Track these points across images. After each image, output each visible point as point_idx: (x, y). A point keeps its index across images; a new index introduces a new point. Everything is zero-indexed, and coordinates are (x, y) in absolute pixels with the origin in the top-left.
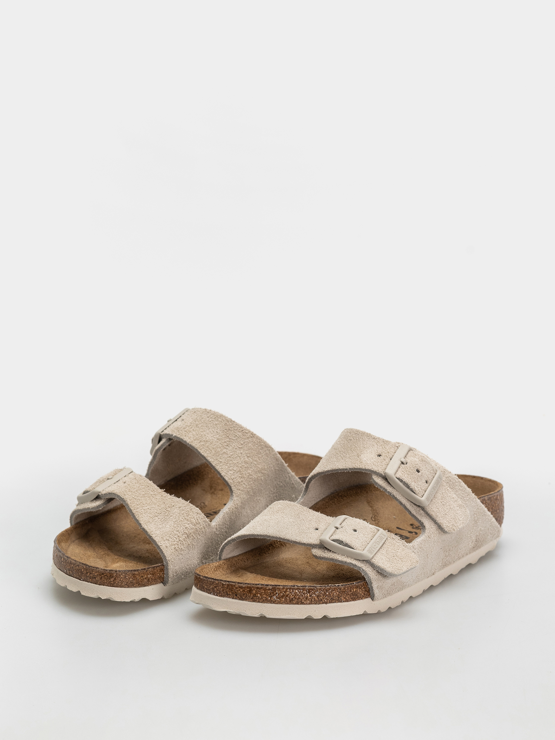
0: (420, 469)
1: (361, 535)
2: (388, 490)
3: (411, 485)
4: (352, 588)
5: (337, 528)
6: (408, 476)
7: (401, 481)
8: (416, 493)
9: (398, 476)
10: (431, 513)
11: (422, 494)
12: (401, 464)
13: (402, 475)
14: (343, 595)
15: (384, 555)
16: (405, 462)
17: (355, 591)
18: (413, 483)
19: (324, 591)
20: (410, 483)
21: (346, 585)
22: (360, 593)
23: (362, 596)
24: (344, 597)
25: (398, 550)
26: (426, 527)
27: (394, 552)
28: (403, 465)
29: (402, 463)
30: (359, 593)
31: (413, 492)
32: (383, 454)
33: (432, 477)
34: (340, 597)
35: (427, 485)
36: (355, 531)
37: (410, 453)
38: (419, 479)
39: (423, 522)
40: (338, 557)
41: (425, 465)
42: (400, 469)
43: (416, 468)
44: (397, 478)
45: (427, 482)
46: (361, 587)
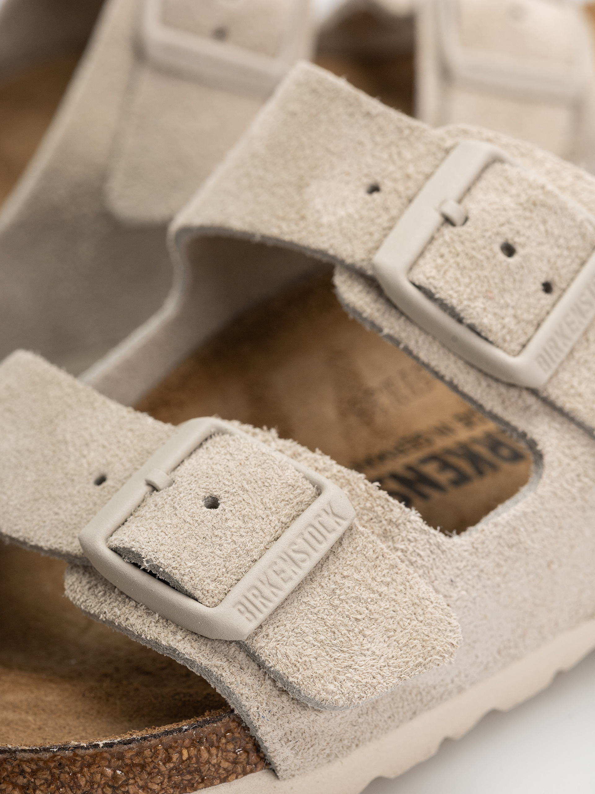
0: (516, 241)
1: (230, 524)
2: (386, 331)
3: (471, 311)
4: (171, 747)
5: (154, 488)
6: (459, 275)
7: (429, 295)
8: (491, 339)
9: (420, 277)
10: (568, 404)
11: (523, 339)
12: (443, 224)
13: (434, 273)
14: (134, 778)
15: (316, 611)
16: (455, 215)
17: (190, 758)
18: (479, 304)
19: (50, 769)
20: (466, 303)
21: (145, 739)
22: (214, 761)
23: (225, 769)
24: (141, 783)
25: (384, 589)
26: (547, 459)
27: (366, 595)
28: (448, 231)
29: (448, 221)
30: (208, 762)
31: (479, 334)
32: (387, 185)
33: (578, 261)
34: (122, 785)
35: (547, 299)
36: (213, 503)
37: (489, 176)
38: (509, 284)
39: (536, 437)
40: (132, 620)
41: (544, 222)
42: (433, 248)
43: (500, 241)
44: (414, 284)
45: (547, 288)
46: (219, 741)
